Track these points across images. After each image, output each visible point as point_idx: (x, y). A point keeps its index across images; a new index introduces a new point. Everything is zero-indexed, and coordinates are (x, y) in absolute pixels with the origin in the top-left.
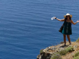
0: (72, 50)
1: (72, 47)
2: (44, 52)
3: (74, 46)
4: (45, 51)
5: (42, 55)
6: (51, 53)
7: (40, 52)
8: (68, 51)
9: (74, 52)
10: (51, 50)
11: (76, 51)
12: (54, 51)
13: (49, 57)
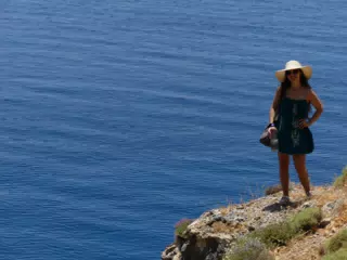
0: (315, 221)
1: (316, 210)
2: (193, 231)
3: (325, 207)
4: (194, 226)
5: (185, 245)
6: (222, 236)
7: (176, 234)
8: (299, 226)
9: (327, 232)
10: (225, 222)
11: (334, 229)
12: (236, 227)
13: (215, 255)
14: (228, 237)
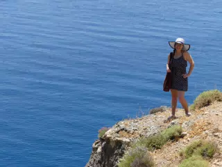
0: (177, 134)
1: (178, 127)
2: (108, 136)
3: (184, 125)
4: (110, 133)
5: (104, 143)
6: (125, 140)
7: (99, 136)
8: (168, 137)
9: (185, 141)
10: (126, 131)
11: (189, 139)
12: (132, 134)
13: (120, 150)
14: (128, 140)
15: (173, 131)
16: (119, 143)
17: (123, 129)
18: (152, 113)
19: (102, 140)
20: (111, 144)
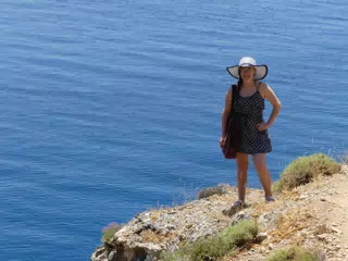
0: (250, 236)
1: (251, 223)
2: (120, 239)
3: (261, 219)
4: (123, 233)
5: (112, 253)
6: (153, 246)
7: (103, 240)
8: (232, 241)
9: (263, 248)
10: (154, 230)
11: (271, 245)
12: (166, 236)
14: (157, 247)
15: (242, 231)
16: (141, 253)
17: (148, 227)
18: (202, 197)
19: (109, 247)
20: (126, 254)
